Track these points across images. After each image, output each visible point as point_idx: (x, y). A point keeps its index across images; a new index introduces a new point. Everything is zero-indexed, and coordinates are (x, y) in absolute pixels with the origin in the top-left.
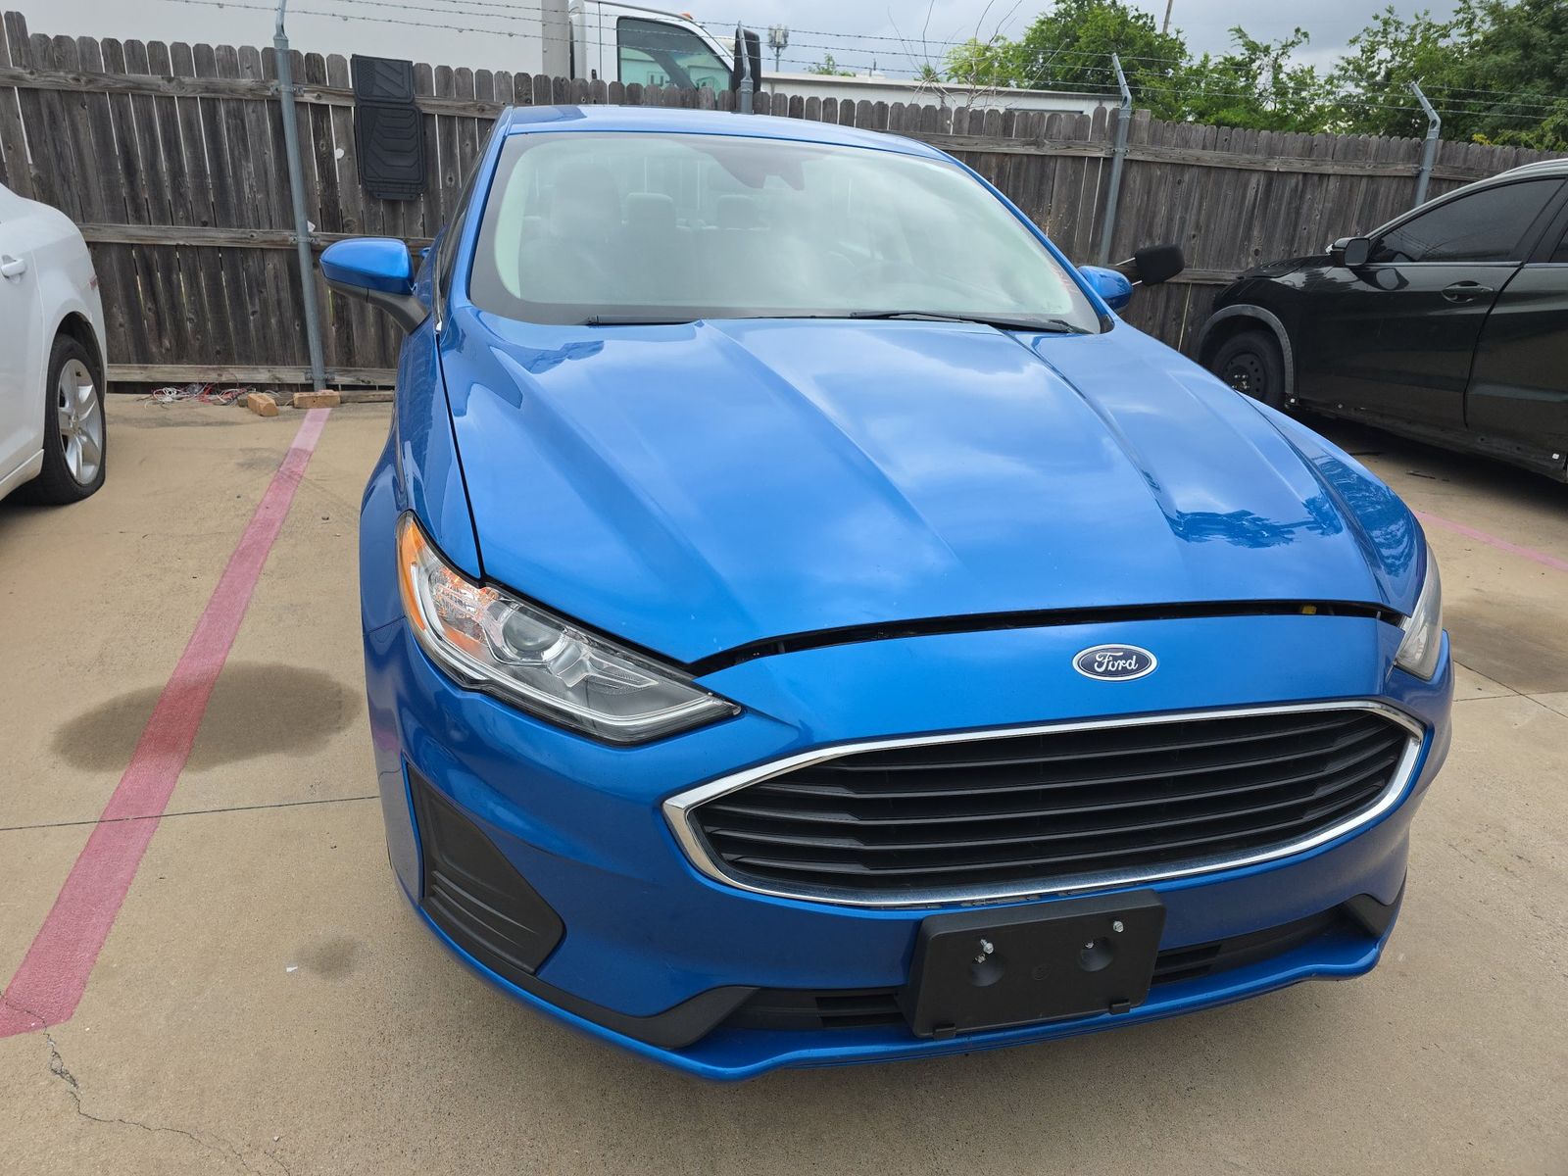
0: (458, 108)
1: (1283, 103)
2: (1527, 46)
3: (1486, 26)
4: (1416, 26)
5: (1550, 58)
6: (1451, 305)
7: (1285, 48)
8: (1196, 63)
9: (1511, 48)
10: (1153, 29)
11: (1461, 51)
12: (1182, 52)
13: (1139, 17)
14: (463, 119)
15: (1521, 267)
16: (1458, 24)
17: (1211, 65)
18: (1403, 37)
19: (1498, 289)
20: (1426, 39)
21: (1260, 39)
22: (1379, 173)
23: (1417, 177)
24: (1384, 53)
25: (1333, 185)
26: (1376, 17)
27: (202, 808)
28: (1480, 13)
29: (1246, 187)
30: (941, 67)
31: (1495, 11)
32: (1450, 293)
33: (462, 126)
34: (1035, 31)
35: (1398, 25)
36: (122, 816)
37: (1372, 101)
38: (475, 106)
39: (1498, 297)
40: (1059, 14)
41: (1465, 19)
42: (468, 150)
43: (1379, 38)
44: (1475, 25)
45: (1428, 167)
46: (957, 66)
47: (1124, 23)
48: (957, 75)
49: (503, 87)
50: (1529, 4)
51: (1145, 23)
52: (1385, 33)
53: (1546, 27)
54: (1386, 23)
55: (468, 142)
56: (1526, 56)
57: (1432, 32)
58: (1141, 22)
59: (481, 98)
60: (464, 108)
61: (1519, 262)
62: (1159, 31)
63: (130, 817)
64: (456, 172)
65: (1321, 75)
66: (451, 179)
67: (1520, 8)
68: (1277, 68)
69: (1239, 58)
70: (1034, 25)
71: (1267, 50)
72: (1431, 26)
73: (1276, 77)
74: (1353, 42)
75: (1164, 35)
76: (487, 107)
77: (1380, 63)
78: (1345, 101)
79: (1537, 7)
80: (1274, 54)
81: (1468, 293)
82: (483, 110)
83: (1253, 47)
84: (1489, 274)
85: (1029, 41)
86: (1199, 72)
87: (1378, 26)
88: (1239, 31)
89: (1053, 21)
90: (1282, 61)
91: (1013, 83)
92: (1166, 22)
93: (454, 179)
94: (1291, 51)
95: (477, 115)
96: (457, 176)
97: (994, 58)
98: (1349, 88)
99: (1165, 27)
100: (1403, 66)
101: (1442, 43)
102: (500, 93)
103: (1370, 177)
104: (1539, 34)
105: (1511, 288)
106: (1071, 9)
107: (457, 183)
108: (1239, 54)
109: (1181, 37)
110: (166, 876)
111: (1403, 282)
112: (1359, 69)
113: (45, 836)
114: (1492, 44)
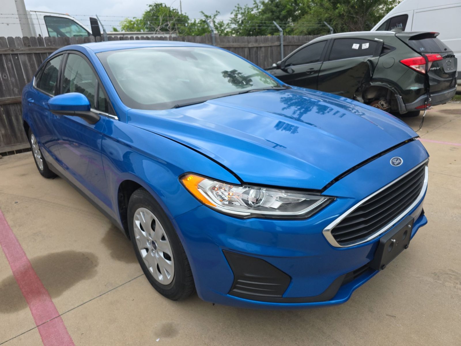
0: (3, 51)
1: (218, 31)
2: (272, 12)
3: (262, 7)
4: (246, 8)
5: (278, 14)
6: (309, 75)
7: (215, 16)
8: (193, 21)
9: (269, 13)
10: (178, 13)
11: (257, 14)
12: (189, 19)
13: (174, 10)
14: (5, 55)
15: (322, 63)
16: (255, 7)
17: (197, 22)
18: (243, 11)
19: (319, 69)
20: (248, 12)
21: (208, 14)
22: (272, 45)
23: (280, 45)
24: (240, 16)
25: (263, 49)
26: (236, 7)
27: (73, 307)
28: (259, 4)
29: (244, 51)
30: (119, 28)
31: (263, 3)
32: (308, 72)
33: (6, 57)
34: (145, 15)
35: (241, 8)
36: (44, 321)
37: (240, 29)
38: (9, 50)
39: (319, 71)
40: (151, 10)
41: (256, 6)
42: (10, 65)
43: (237, 12)
44: (259, 7)
45: (282, 42)
46: (124, 27)
47: (170, 11)
48: (124, 29)
49: (19, 42)
50: (270, 1)
51: (176, 11)
52: (238, 11)
53: (275, 7)
54: (238, 8)
55: (9, 62)
56: (273, 14)
57: (249, 10)
58: (174, 11)
59: (11, 47)
60: (6, 51)
61: (322, 62)
62: (180, 13)
63: (48, 320)
64: (6, 73)
65: (226, 22)
66: (5, 76)
67: (268, 2)
68: (214, 22)
69: (204, 20)
70: (144, 13)
71: (210, 17)
72: (248, 8)
73: (214, 25)
74: (232, 13)
75: (182, 14)
76: (14, 50)
77: (239, 18)
78: (234, 29)
79: (272, 2)
80: (212, 18)
81: (312, 71)
82: (13, 51)
83: (207, 16)
84: (316, 66)
85: (144, 18)
86: (194, 24)
87: (236, 9)
88: (202, 12)
89: (149, 12)
90: (215, 20)
91: (142, 30)
92: (181, 11)
93: (6, 76)
94: (217, 17)
95: (11, 53)
96: (7, 75)
97: (134, 24)
98: (233, 26)
99: (181, 13)
100: (245, 19)
101: (252, 12)
102: (18, 45)
103: (271, 46)
104: (275, 9)
105: (322, 69)
106: (154, 8)
107: (8, 77)
108: (204, 18)
109: (187, 15)
110: (83, 333)
111: (293, 71)
112: (235, 21)
113: (21, 340)
114: (264, 12)
